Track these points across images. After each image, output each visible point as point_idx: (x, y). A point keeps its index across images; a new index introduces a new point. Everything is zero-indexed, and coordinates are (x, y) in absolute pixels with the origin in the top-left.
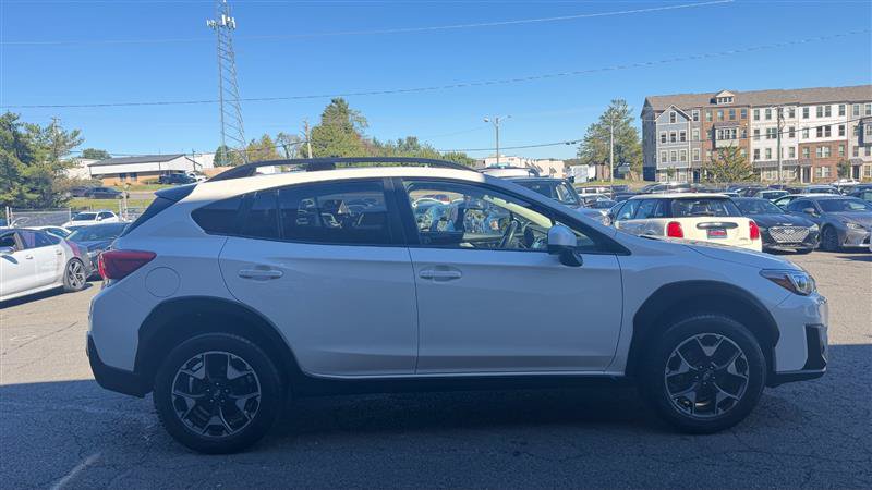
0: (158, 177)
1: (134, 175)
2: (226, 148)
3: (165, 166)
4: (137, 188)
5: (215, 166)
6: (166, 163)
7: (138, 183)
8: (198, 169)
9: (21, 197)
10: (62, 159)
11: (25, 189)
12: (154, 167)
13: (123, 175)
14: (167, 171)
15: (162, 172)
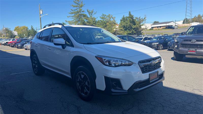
0: (165, 27)
1: (160, 27)
2: (187, 19)
3: (167, 24)
4: (160, 30)
5: (183, 24)
6: (168, 24)
7: (161, 29)
8: (176, 25)
9: (133, 32)
10: (141, 24)
11: (133, 31)
12: (165, 25)
13: (158, 27)
14: (168, 26)
15: (167, 26)
